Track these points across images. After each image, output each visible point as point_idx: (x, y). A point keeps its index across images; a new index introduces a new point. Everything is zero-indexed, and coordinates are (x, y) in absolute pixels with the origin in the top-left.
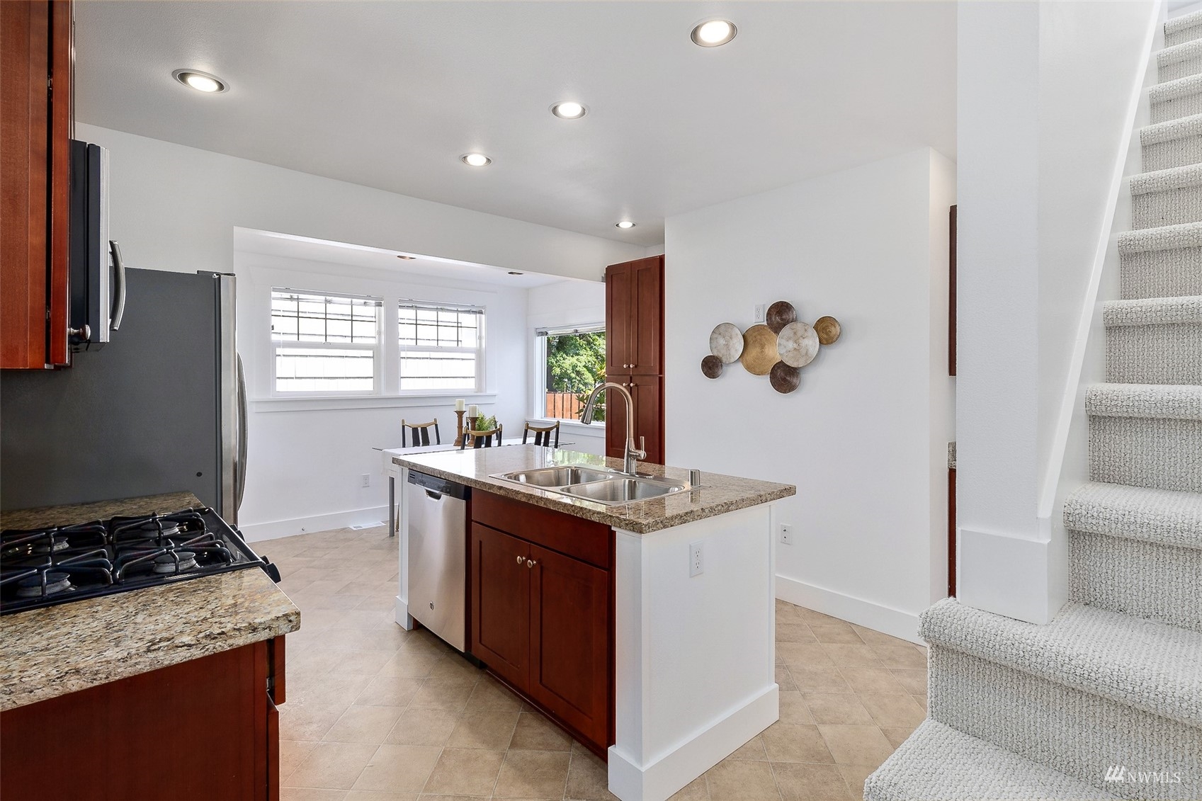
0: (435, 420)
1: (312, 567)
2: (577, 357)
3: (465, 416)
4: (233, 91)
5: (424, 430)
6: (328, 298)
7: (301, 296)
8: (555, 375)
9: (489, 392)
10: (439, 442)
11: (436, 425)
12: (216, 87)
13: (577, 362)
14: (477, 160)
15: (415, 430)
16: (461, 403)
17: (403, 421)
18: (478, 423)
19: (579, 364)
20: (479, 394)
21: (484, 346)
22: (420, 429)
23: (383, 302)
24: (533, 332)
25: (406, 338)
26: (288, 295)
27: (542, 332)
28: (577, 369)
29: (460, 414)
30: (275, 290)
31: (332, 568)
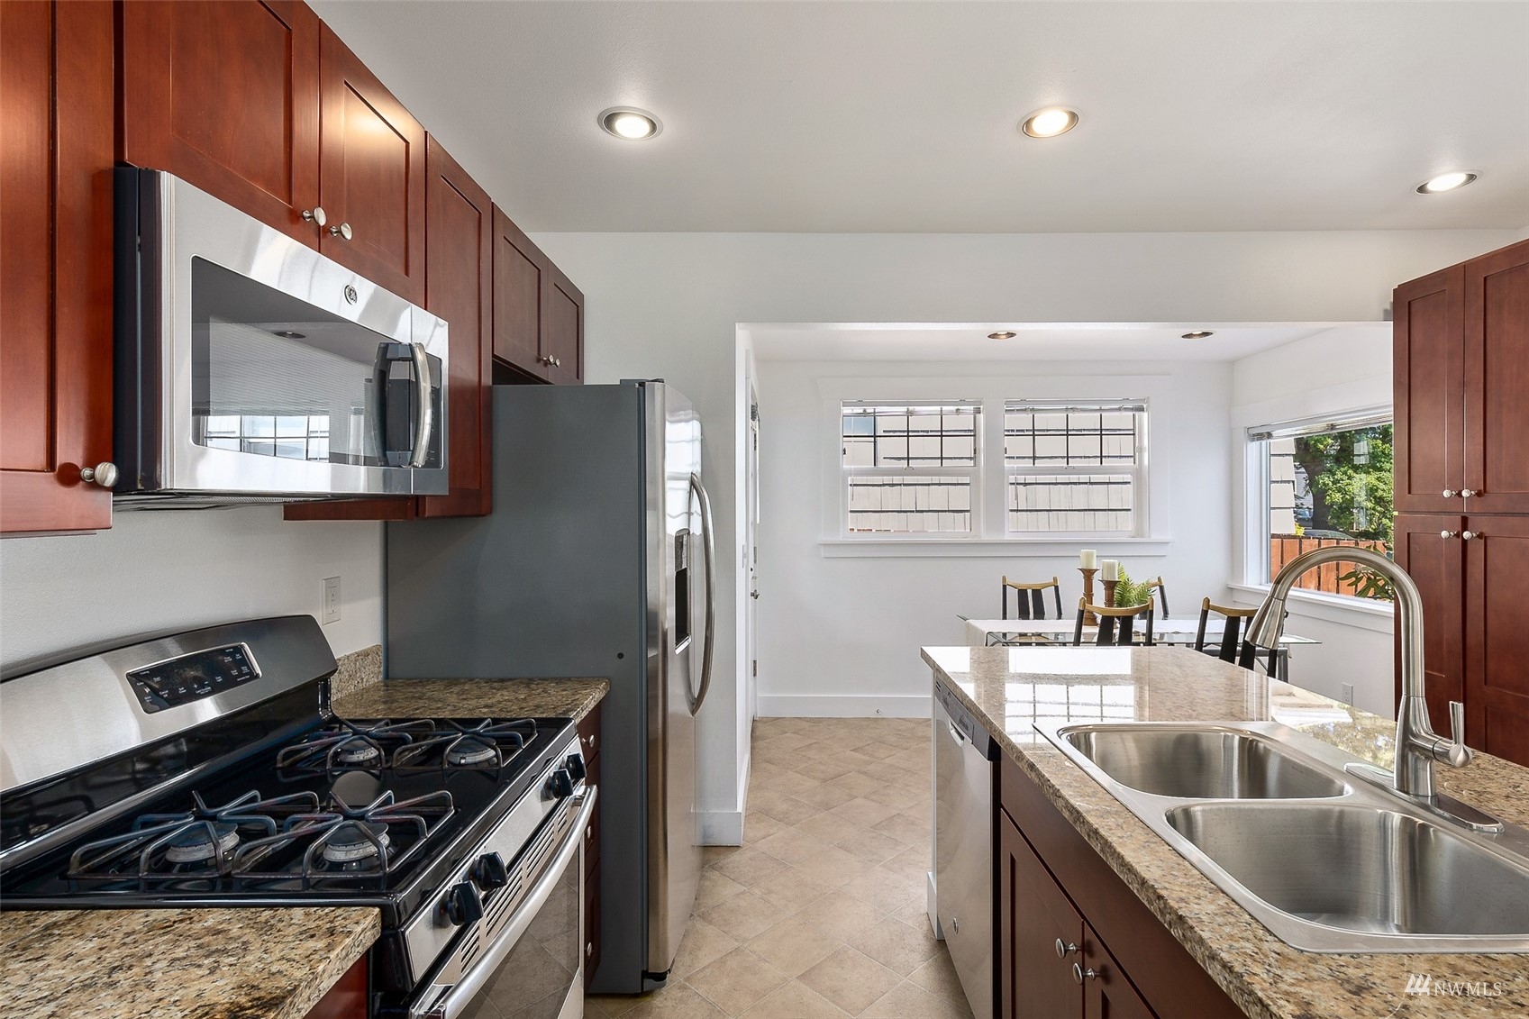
0: (1055, 579)
1: (865, 773)
2: (1378, 474)
3: (1097, 577)
4: (668, 129)
5: (1037, 594)
6: (911, 408)
7: (878, 409)
8: (1332, 506)
9: (1155, 537)
10: (1060, 616)
11: (1057, 588)
12: (646, 127)
13: (1376, 483)
14: (1050, 123)
15: (1022, 594)
16: (1089, 556)
17: (1004, 578)
18: (1117, 590)
19: (1381, 486)
20: (1138, 540)
21: (1146, 462)
22: (1030, 592)
23: (982, 407)
24: (1241, 435)
25: (1015, 456)
26: (859, 410)
27: (1258, 434)
28: (1380, 493)
29: (1088, 574)
30: (845, 405)
31: (886, 781)
